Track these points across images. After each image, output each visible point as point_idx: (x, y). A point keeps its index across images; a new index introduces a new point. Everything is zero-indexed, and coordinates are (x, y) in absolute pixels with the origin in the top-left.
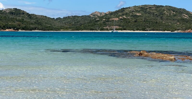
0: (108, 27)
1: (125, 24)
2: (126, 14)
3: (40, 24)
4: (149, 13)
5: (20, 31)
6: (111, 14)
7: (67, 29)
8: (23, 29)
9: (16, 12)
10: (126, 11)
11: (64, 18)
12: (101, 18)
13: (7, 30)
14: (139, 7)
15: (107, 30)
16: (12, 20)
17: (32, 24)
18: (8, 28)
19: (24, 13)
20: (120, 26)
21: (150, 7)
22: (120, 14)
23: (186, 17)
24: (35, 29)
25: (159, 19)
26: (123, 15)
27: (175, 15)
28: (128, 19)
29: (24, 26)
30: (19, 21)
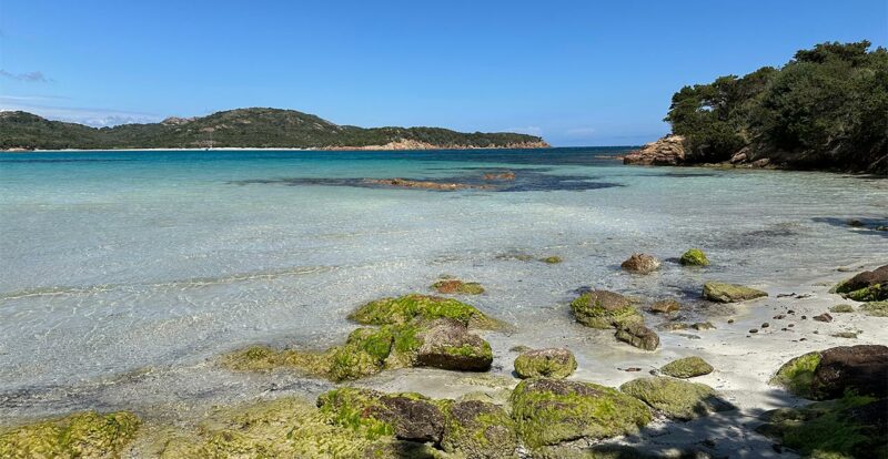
0: (197, 143)
1: (226, 138)
2: (226, 122)
3: (73, 137)
4: (264, 120)
5: (37, 150)
6: (201, 120)
7: (125, 146)
8: (43, 147)
9: (22, 118)
10: (225, 117)
11: (115, 127)
12: (184, 128)
13: (12, 150)
14: (245, 111)
15: (198, 147)
16: (17, 131)
17: (58, 138)
18: (12, 146)
19: (37, 119)
20: (217, 140)
21: (265, 111)
22: (216, 121)
23: (319, 127)
24: (67, 147)
25: (279, 130)
26: (221, 123)
27: (303, 125)
28: (231, 130)
29: (44, 142)
30: (31, 133)
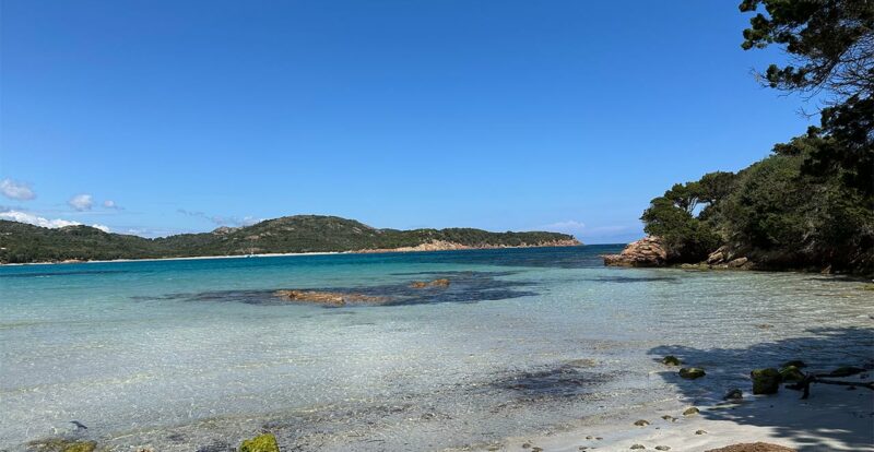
0: (242, 250)
1: (268, 244)
2: (271, 229)
3: (126, 249)
4: (306, 227)
5: (90, 261)
6: (247, 229)
7: (174, 255)
8: (96, 258)
9: (84, 231)
10: (271, 225)
11: (168, 238)
12: (231, 236)
13: (67, 261)
14: (290, 218)
15: (241, 254)
16: (76, 244)
17: (112, 249)
18: (68, 258)
19: (97, 232)
20: (261, 247)
21: (307, 218)
22: (261, 229)
23: (358, 231)
24: (118, 258)
25: (320, 235)
26: (266, 231)
27: (343, 229)
28: (274, 237)
29: (97, 253)
30: (89, 245)
